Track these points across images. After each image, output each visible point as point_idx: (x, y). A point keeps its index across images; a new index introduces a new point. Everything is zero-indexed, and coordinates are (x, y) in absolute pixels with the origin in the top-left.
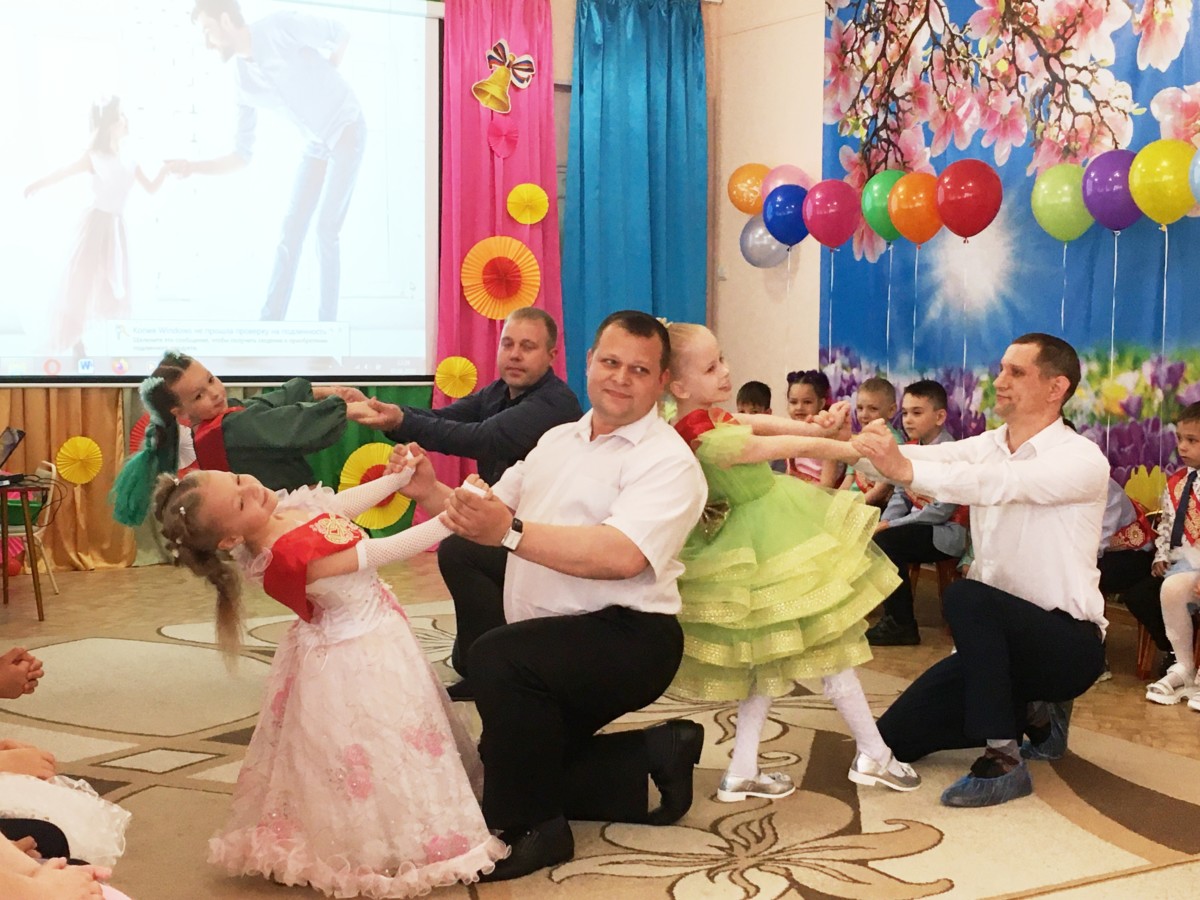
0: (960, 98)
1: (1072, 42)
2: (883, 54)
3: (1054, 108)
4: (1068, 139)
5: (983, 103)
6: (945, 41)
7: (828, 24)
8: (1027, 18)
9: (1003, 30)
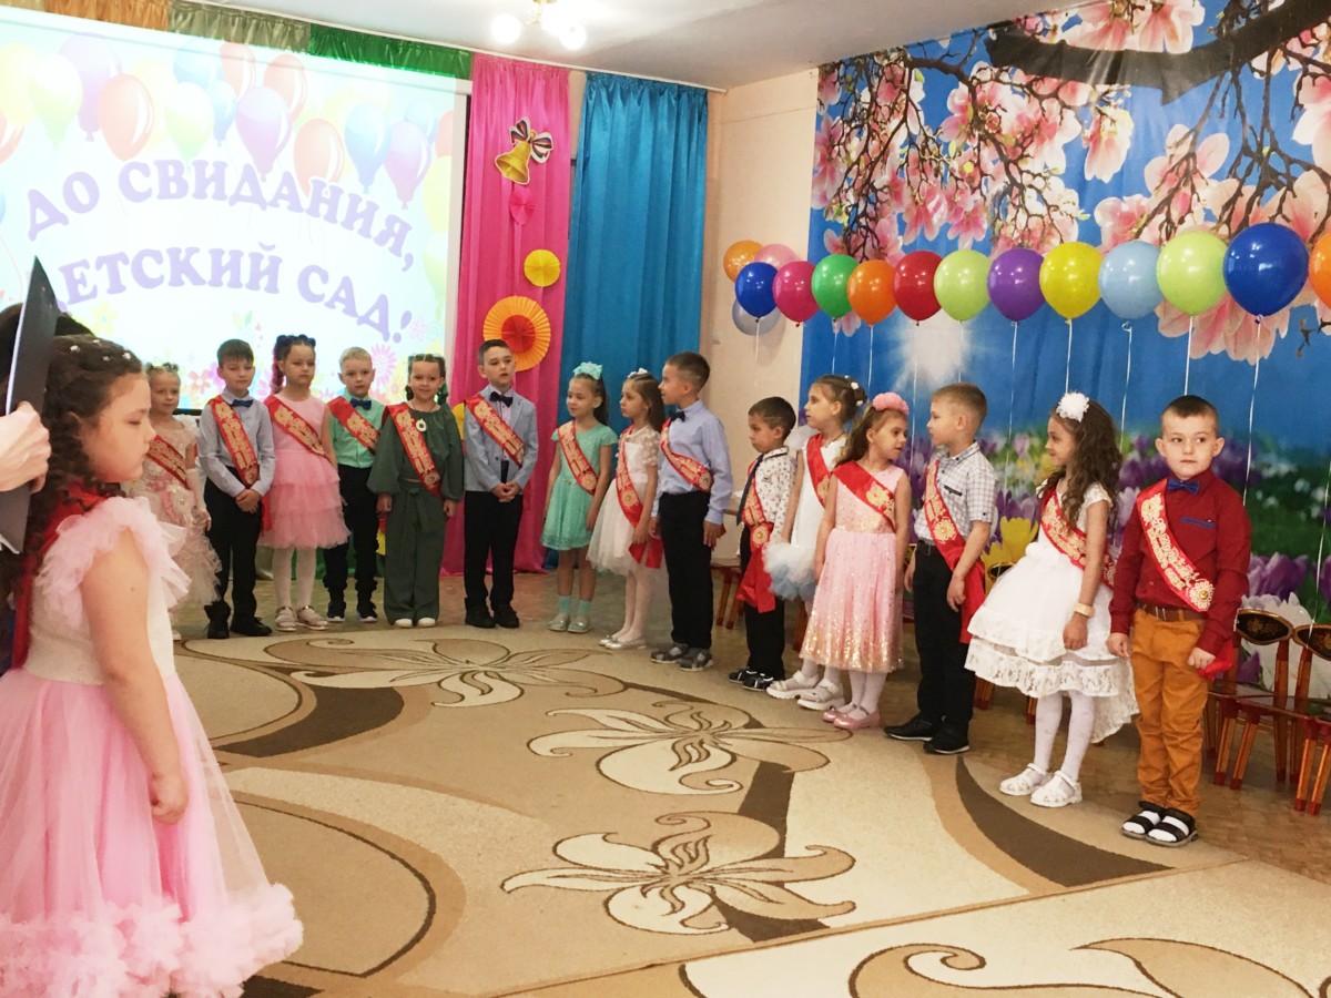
0: (931, 194)
1: (1030, 150)
2: (866, 150)
3: (1012, 210)
4: (1022, 236)
5: (951, 200)
6: (920, 141)
7: (819, 118)
8: (991, 126)
9: (970, 135)
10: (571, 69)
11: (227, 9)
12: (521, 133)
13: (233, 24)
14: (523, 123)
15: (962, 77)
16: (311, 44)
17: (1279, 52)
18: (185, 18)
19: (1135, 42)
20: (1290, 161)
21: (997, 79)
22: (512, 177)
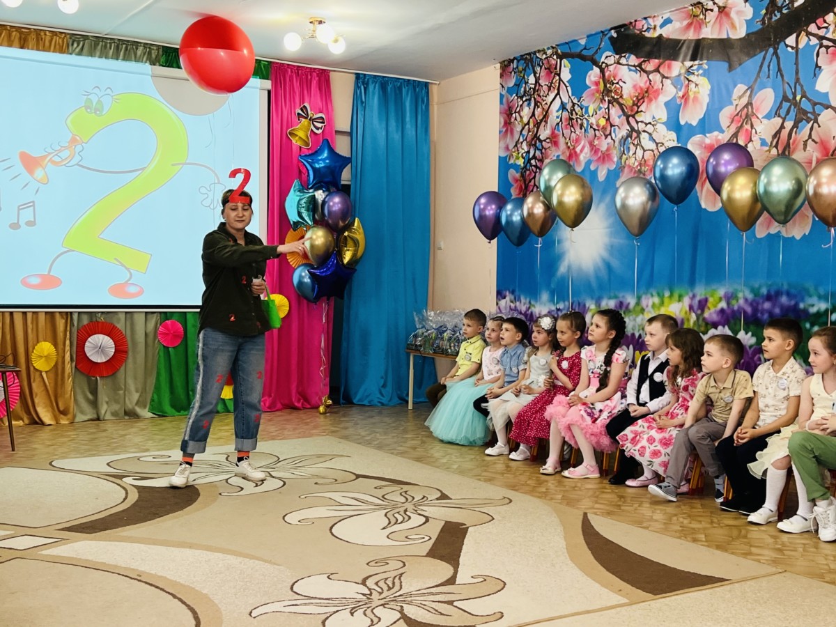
0: (578, 141)
1: (642, 108)
2: (533, 114)
3: (632, 148)
4: (640, 164)
5: (591, 144)
6: (569, 107)
7: (502, 96)
8: (616, 94)
9: (602, 100)
13: (111, 48)
15: (595, 63)
16: (163, 60)
17: (803, 33)
18: (78, 45)
19: (708, 33)
20: (814, 104)
21: (618, 62)
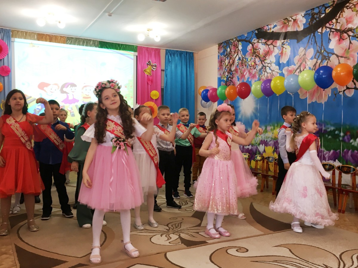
0: (244, 71)
1: (267, 58)
2: (229, 62)
3: (263, 72)
4: (266, 78)
5: (249, 72)
6: (241, 59)
7: (219, 56)
8: (258, 53)
9: (253, 56)
10: (161, 49)
11: (80, 38)
12: (149, 64)
13: (81, 42)
14: (149, 61)
15: (250, 42)
16: (99, 46)
17: (324, 27)
18: (70, 41)
19: (290, 29)
20: (328, 53)
21: (258, 42)
22: (148, 74)
